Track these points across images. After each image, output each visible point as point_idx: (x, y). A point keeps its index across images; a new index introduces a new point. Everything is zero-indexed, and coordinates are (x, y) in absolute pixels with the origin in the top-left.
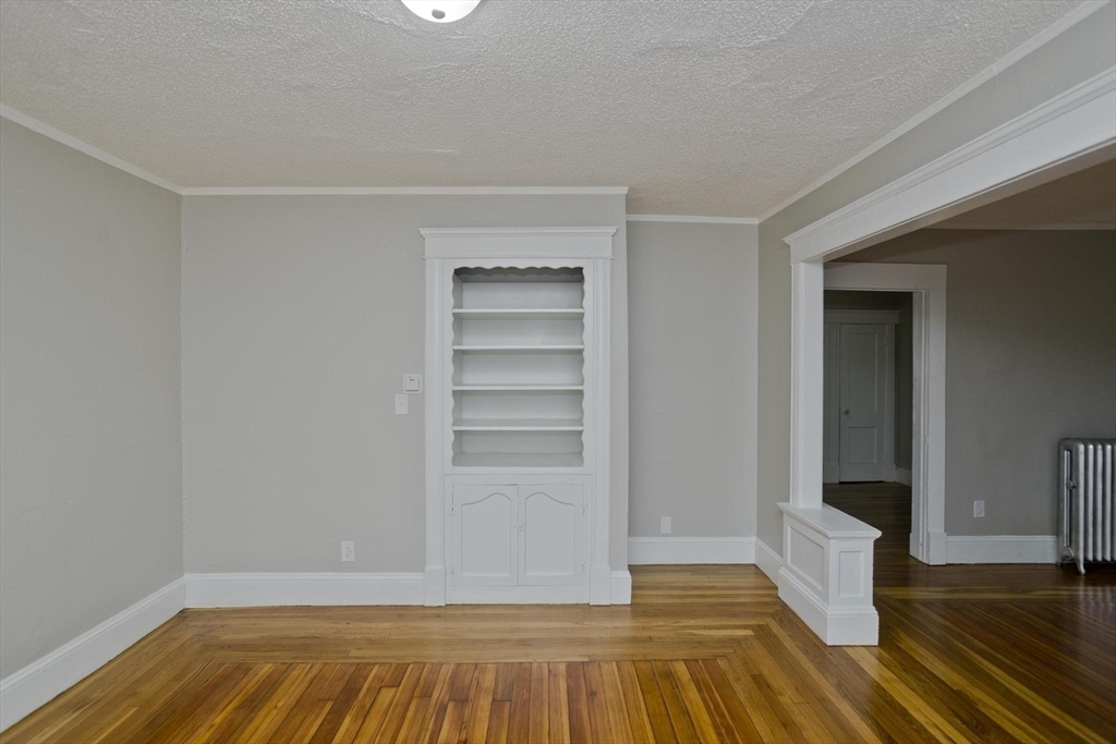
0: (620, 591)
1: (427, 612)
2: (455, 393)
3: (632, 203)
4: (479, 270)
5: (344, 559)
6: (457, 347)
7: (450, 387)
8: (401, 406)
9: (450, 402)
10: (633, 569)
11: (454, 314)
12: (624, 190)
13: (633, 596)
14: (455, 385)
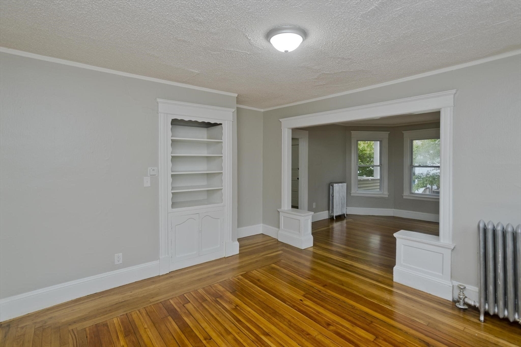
0: (235, 249)
1: (161, 278)
2: (172, 176)
3: (239, 100)
4: (182, 121)
5: (116, 263)
6: (173, 155)
7: (170, 173)
8: (147, 183)
9: (170, 179)
10: (239, 240)
11: (172, 140)
12: (236, 95)
13: (240, 250)
14: (172, 172)
